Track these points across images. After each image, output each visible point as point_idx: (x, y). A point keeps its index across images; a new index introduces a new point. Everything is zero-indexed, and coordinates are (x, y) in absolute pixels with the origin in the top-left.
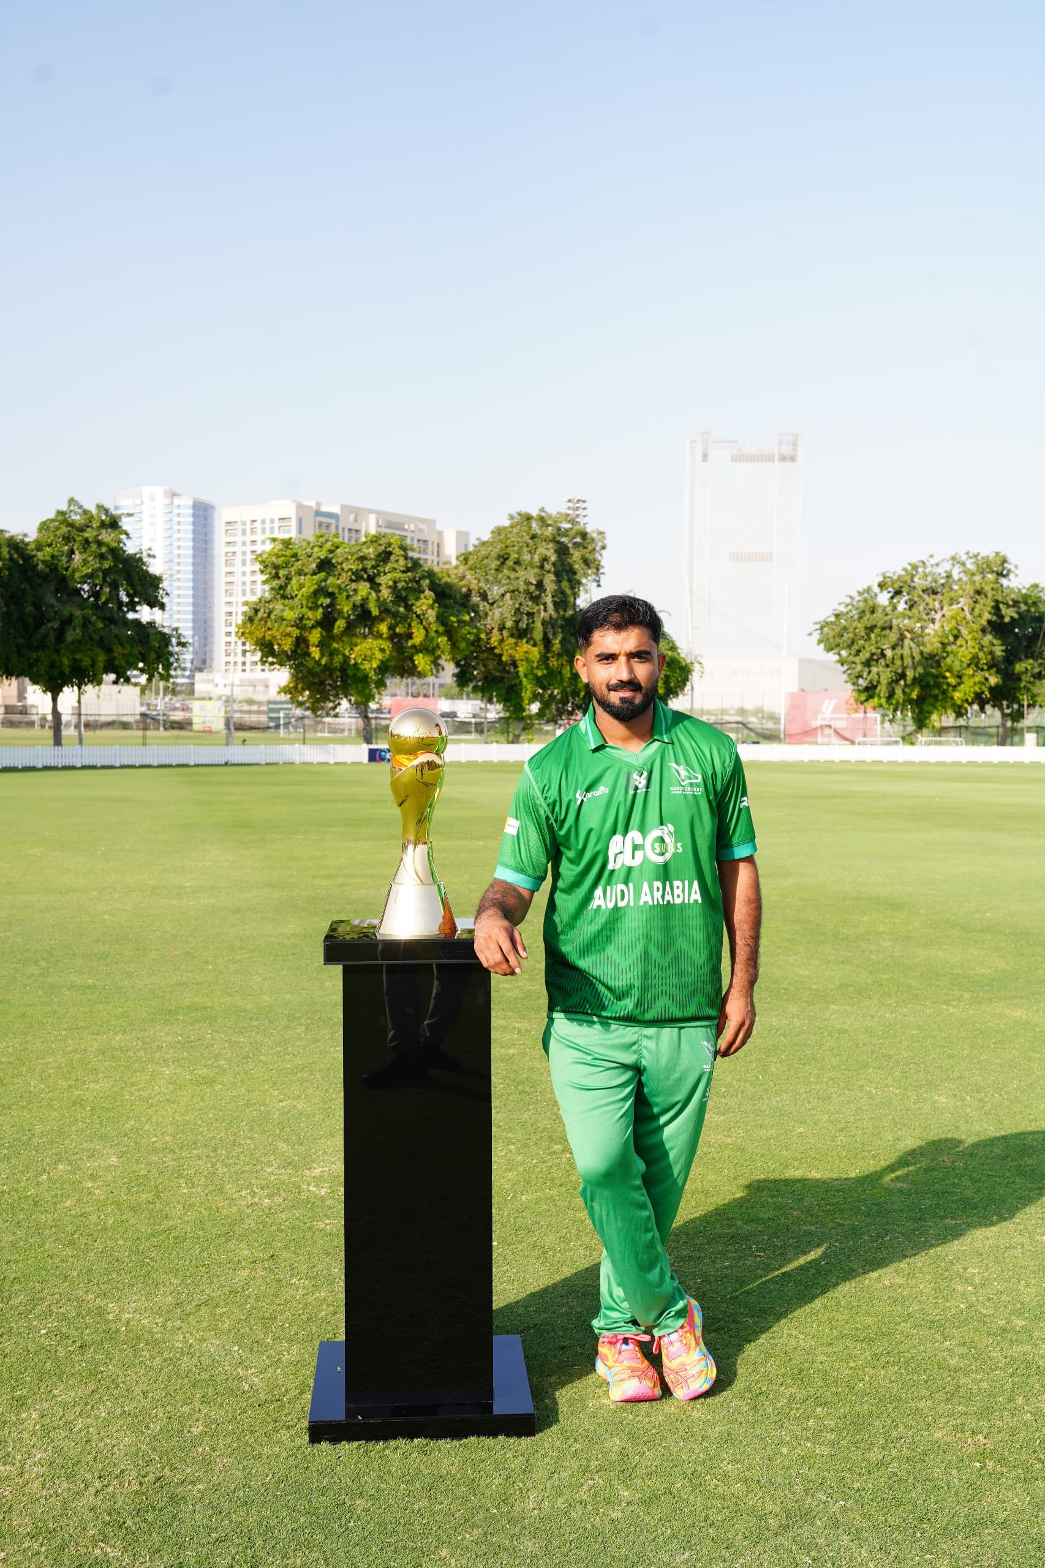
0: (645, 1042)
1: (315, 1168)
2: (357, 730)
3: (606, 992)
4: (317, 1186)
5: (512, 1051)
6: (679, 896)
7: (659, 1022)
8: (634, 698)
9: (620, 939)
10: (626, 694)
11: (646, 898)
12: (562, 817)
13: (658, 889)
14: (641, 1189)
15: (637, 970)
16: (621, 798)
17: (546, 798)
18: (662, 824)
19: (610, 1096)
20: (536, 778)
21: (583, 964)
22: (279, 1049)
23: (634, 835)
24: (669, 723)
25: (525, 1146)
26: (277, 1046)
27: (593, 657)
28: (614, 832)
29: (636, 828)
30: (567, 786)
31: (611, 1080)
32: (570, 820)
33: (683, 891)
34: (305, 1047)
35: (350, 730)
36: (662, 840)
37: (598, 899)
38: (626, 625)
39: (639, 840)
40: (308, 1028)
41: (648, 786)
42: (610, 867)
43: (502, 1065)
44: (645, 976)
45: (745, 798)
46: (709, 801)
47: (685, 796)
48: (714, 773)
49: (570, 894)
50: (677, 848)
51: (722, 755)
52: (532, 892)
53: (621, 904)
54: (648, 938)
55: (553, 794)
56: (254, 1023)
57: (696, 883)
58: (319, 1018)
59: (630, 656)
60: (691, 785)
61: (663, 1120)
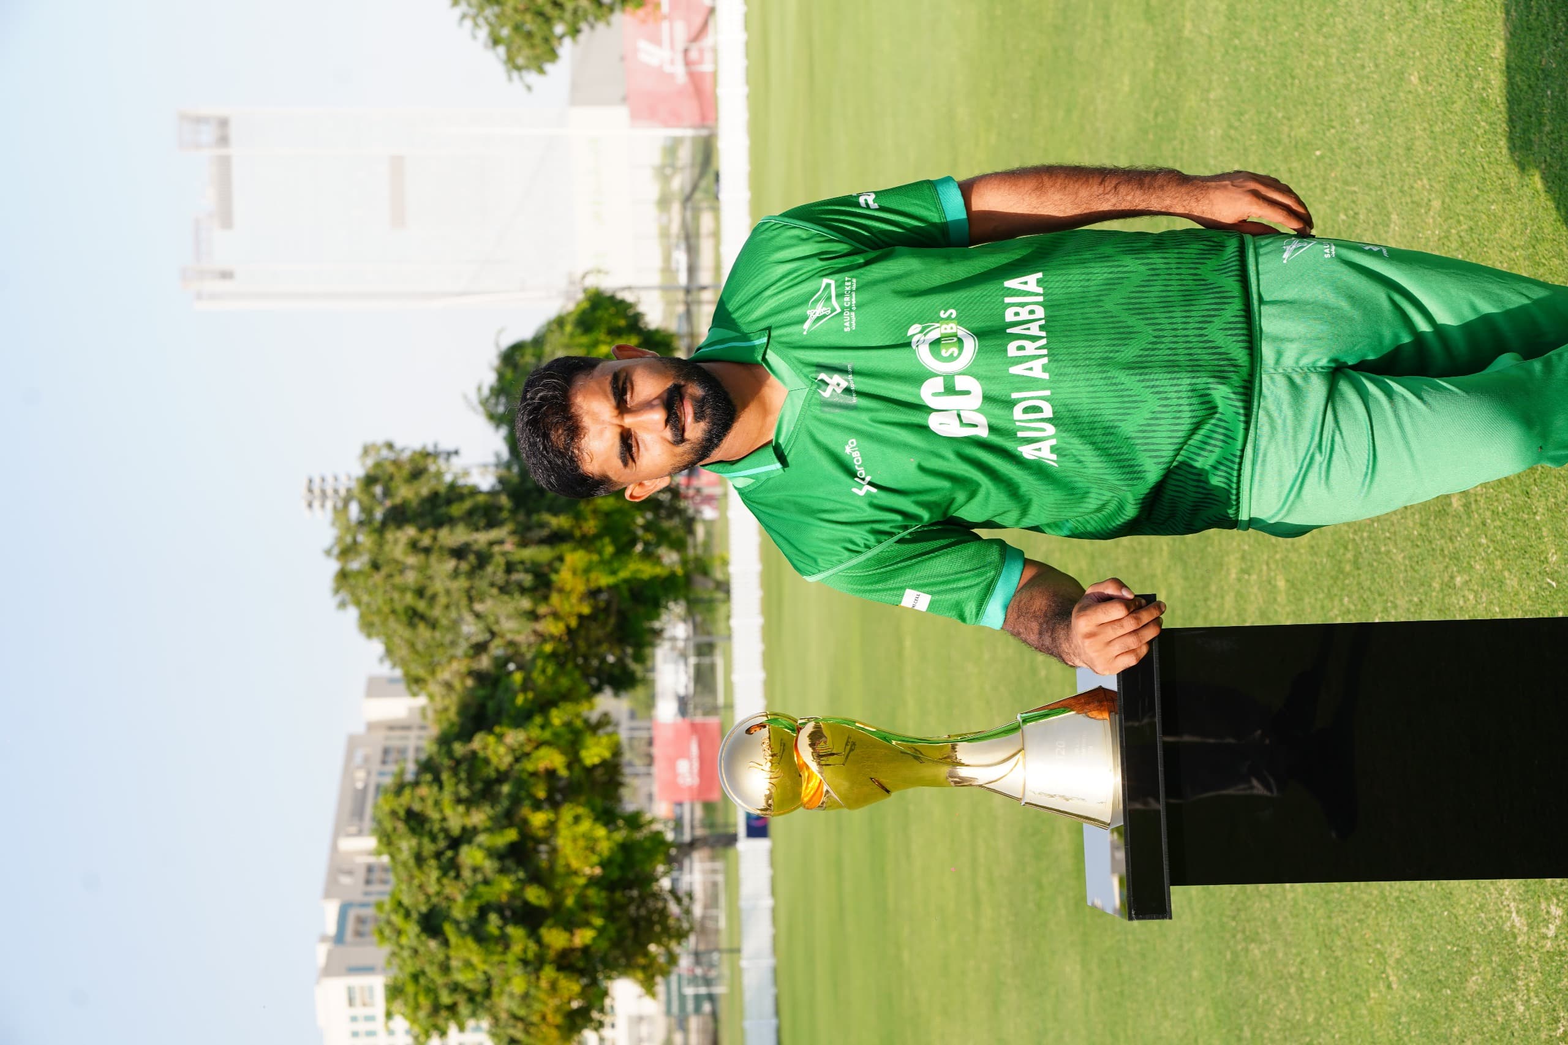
0: (1288, 360)
1: (1513, 926)
2: (713, 859)
3: (1202, 432)
4: (1546, 923)
5: (1281, 584)
6: (1032, 312)
7: (1252, 339)
8: (694, 398)
9: (1108, 410)
10: (689, 411)
11: (1037, 369)
12: (899, 518)
13: (1021, 348)
14: (1550, 358)
15: (1162, 379)
16: (865, 417)
17: (868, 547)
18: (908, 345)
19: (1385, 420)
20: (833, 566)
21: (1153, 473)
22: (1293, 990)
23: (928, 393)
24: (733, 334)
25: (1455, 557)
26: (1288, 993)
27: (628, 471)
28: (923, 428)
29: (917, 390)
30: (848, 511)
31: (1356, 420)
32: (906, 504)
33: (1022, 305)
34: (1287, 944)
35: (714, 871)
36: (936, 343)
37: (1041, 452)
38: (570, 418)
39: (937, 384)
40: (1254, 938)
41: (842, 371)
42: (983, 433)
43: (1307, 600)
44: (1172, 366)
45: (862, 200)
46: (867, 263)
47: (858, 306)
48: (818, 255)
49: (1030, 500)
50: (949, 318)
51: (787, 242)
52: (1027, 562)
53: (1048, 412)
54: (1105, 363)
55: (859, 535)
56: (1247, 1033)
57: (1012, 283)
58: (1234, 918)
59: (622, 407)
60: (840, 296)
61: (1423, 326)
